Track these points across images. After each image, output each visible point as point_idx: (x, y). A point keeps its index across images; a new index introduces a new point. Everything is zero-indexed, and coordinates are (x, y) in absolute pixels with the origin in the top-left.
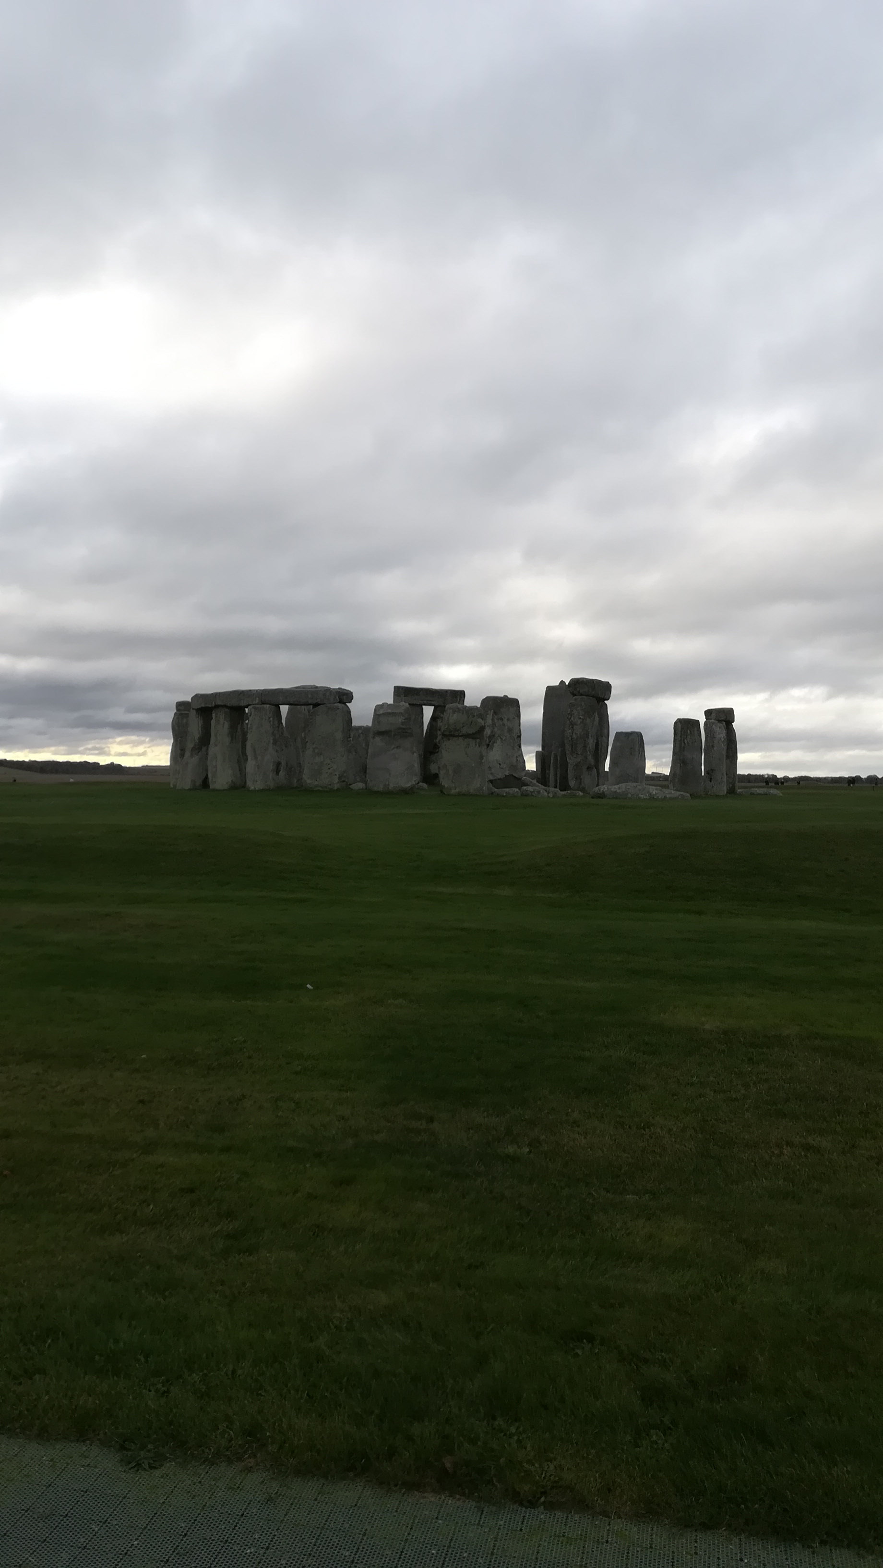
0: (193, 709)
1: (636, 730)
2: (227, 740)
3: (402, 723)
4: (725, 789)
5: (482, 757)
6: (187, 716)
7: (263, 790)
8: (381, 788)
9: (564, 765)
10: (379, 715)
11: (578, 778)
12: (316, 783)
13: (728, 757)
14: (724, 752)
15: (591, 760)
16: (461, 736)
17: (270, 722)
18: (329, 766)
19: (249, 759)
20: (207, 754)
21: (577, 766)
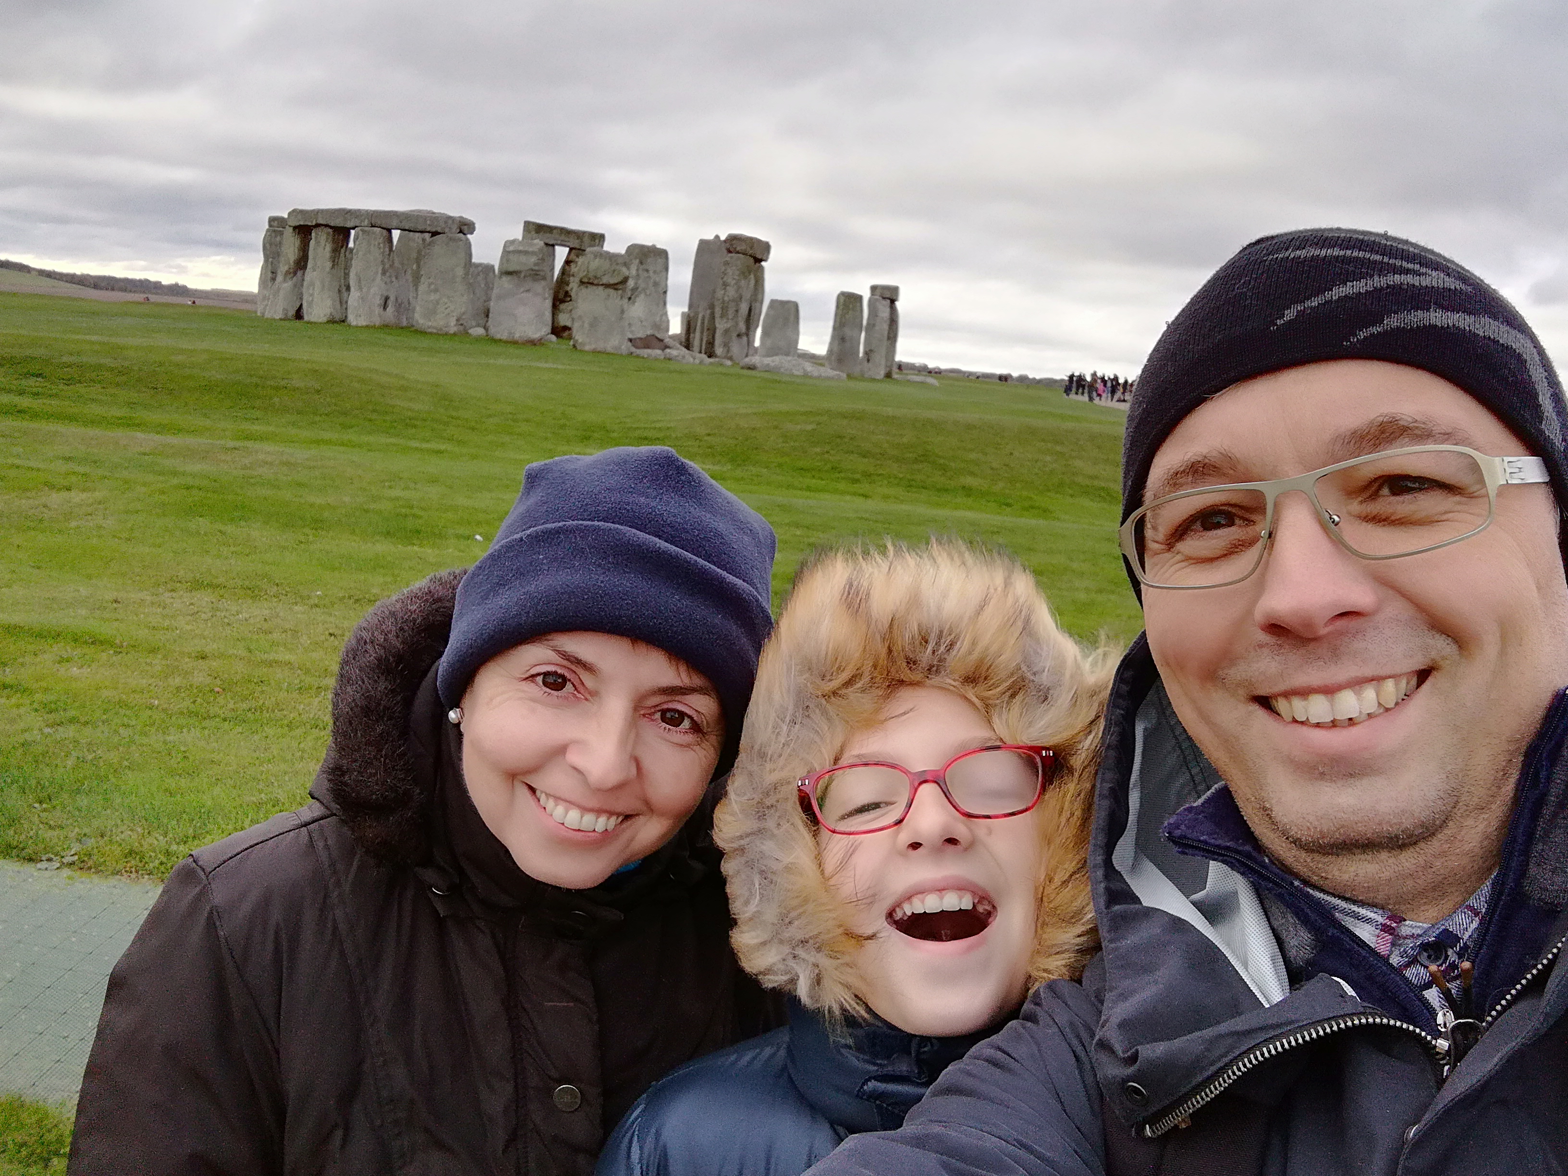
0: (290, 226)
1: (793, 299)
2: (329, 264)
3: (535, 264)
4: (882, 373)
5: (623, 312)
6: (281, 233)
7: (367, 326)
8: (504, 336)
9: (712, 331)
10: (509, 252)
11: (726, 345)
12: (430, 324)
13: (889, 338)
14: (886, 333)
15: (742, 327)
16: (602, 285)
17: (380, 248)
18: (446, 306)
19: (352, 289)
20: (303, 280)
21: (727, 331)
